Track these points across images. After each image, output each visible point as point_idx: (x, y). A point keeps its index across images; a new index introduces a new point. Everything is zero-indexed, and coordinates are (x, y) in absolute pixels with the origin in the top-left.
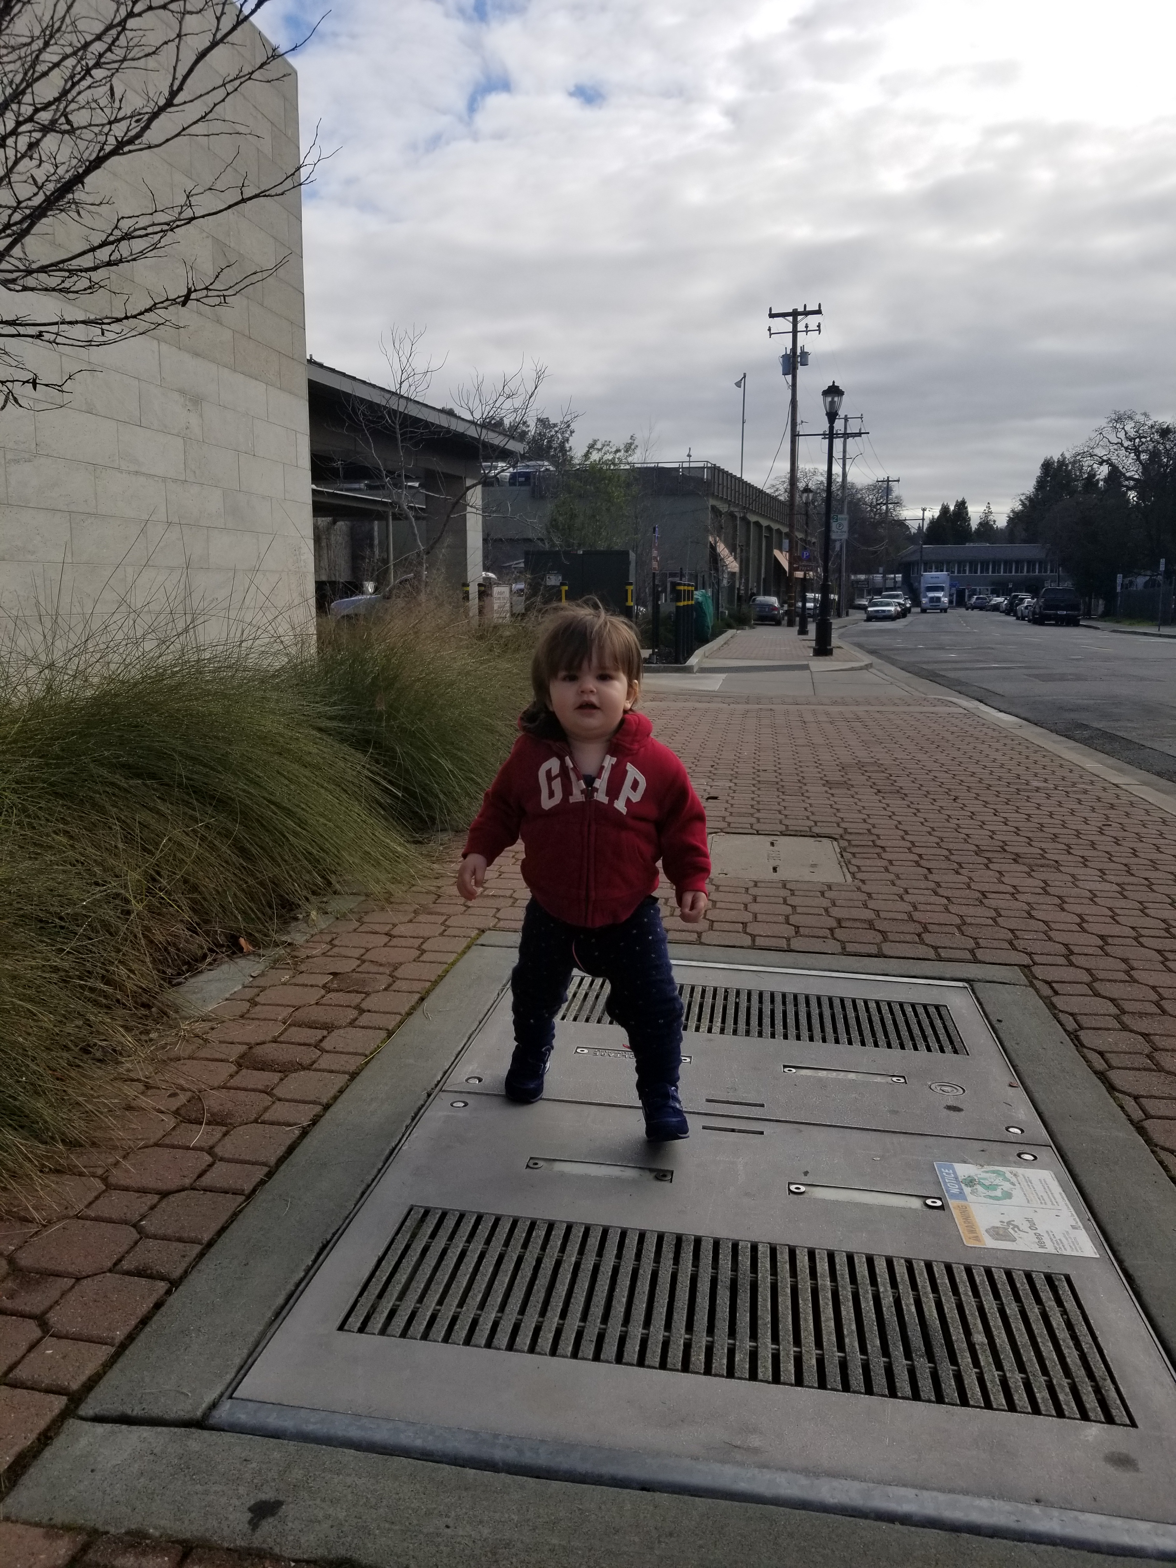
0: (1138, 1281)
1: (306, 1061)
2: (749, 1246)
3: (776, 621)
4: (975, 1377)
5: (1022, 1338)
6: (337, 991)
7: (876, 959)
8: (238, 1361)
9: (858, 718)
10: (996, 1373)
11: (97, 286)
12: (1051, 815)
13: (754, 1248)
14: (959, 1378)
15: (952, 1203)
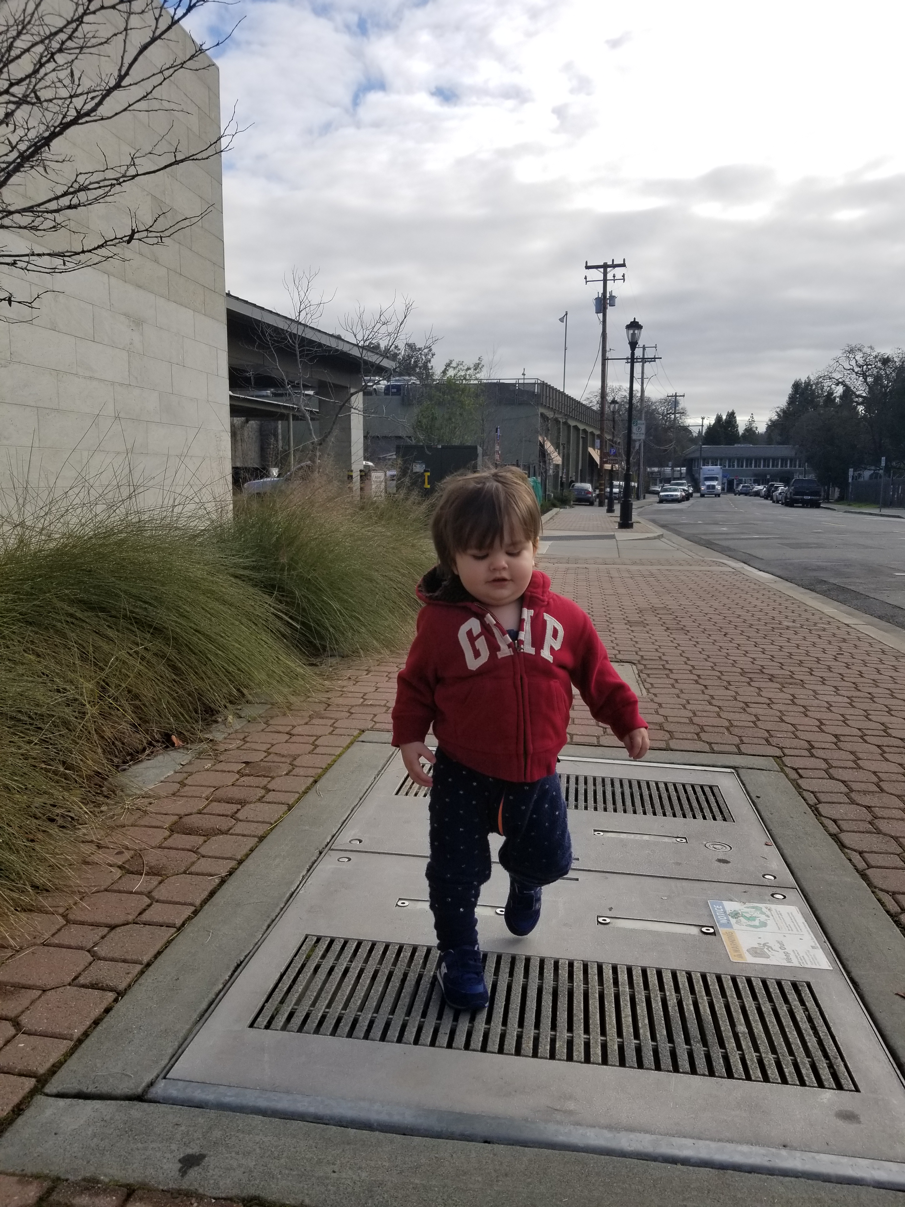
0: (861, 986)
1: (224, 828)
2: (567, 962)
3: (590, 502)
4: (738, 1057)
5: (774, 1029)
6: (249, 776)
7: (665, 752)
8: (170, 1051)
9: (652, 575)
10: (754, 1054)
11: (59, 226)
12: (798, 646)
13: (571, 965)
14: (726, 1058)
15: (721, 930)
